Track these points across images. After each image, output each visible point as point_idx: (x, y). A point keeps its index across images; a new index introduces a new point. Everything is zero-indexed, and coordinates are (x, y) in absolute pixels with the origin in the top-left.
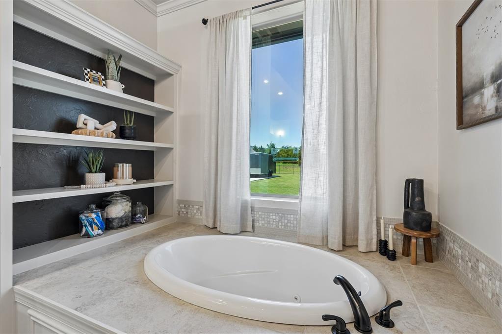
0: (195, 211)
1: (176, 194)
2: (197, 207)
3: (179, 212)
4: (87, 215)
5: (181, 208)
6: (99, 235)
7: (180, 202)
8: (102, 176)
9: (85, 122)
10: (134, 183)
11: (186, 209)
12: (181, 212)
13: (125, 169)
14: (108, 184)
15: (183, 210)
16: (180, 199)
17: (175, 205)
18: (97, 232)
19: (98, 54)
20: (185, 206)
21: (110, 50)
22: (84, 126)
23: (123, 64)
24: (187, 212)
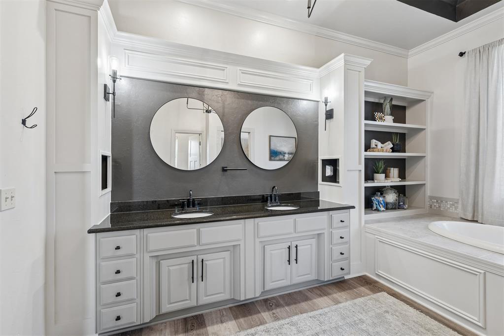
0: (449, 206)
1: (428, 191)
2: (451, 203)
3: (431, 205)
4: (376, 198)
5: (433, 202)
6: (383, 211)
7: (431, 198)
8: (383, 175)
9: (376, 144)
10: (400, 181)
11: (439, 203)
12: (433, 206)
13: (394, 172)
14: (386, 181)
15: (435, 204)
16: (432, 195)
17: (427, 199)
18: (382, 209)
19: (376, 101)
20: (437, 201)
21: (385, 97)
22: (375, 147)
23: (394, 103)
24: (440, 207)
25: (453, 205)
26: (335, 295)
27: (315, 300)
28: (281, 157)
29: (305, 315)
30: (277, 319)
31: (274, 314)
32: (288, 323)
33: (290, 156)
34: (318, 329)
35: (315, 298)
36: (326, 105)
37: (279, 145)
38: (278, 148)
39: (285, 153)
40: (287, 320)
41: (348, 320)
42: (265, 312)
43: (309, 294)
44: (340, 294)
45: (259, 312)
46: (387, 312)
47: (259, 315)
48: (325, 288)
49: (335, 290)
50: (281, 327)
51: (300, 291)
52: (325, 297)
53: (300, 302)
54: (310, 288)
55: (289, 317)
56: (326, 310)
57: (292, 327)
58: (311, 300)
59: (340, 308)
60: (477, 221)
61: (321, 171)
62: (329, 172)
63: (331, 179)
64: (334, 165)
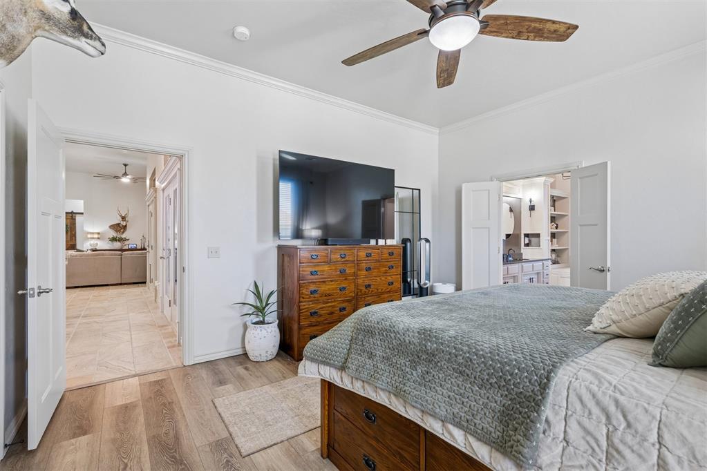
36: (530, 202)
61: (523, 240)
62: (527, 241)
63: (527, 245)
64: (528, 237)
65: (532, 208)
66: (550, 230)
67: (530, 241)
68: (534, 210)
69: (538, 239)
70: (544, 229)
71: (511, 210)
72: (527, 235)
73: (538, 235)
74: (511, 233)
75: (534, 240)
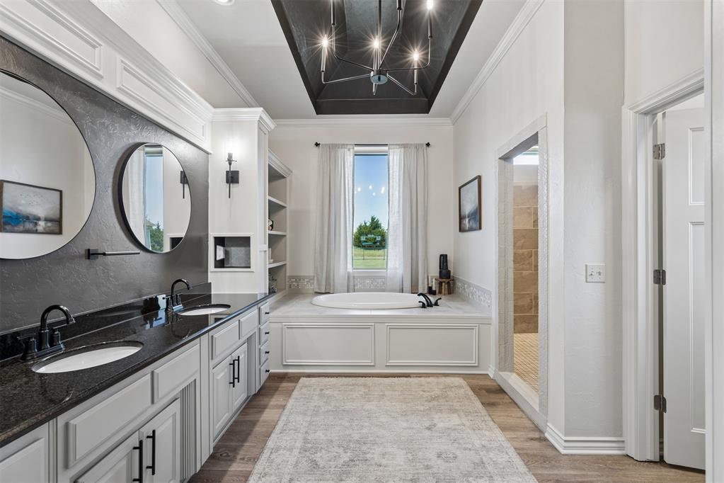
0: (305, 284)
1: (289, 271)
5: (292, 282)
11: (297, 282)
12: (292, 286)
15: (294, 283)
16: (291, 275)
17: (287, 280)
25: (309, 282)
26: (271, 403)
27: (262, 419)
28: (29, 226)
29: (273, 436)
30: (255, 460)
31: (243, 459)
32: (271, 453)
33: (49, 224)
34: (300, 435)
35: (260, 417)
36: (230, 164)
37: (23, 202)
38: (20, 208)
39: (39, 219)
40: (265, 451)
41: (309, 413)
42: (230, 465)
43: (248, 418)
44: (274, 400)
45: (226, 471)
46: (322, 390)
47: (229, 473)
48: (254, 403)
49: (265, 399)
50: (270, 460)
51: (234, 422)
52: (267, 410)
53: (252, 431)
54: (241, 413)
55: (263, 448)
56: (283, 418)
57: (279, 452)
58: (258, 421)
59: (292, 409)
60: (329, 293)
61: (214, 253)
62: (221, 255)
63: (220, 264)
64: (223, 245)
65: (232, 178)
66: (268, 232)
67: (226, 253)
68: (237, 182)
69: (243, 249)
70: (256, 228)
71: (184, 179)
72: (220, 241)
73: (245, 242)
74: (182, 234)
75: (236, 252)
